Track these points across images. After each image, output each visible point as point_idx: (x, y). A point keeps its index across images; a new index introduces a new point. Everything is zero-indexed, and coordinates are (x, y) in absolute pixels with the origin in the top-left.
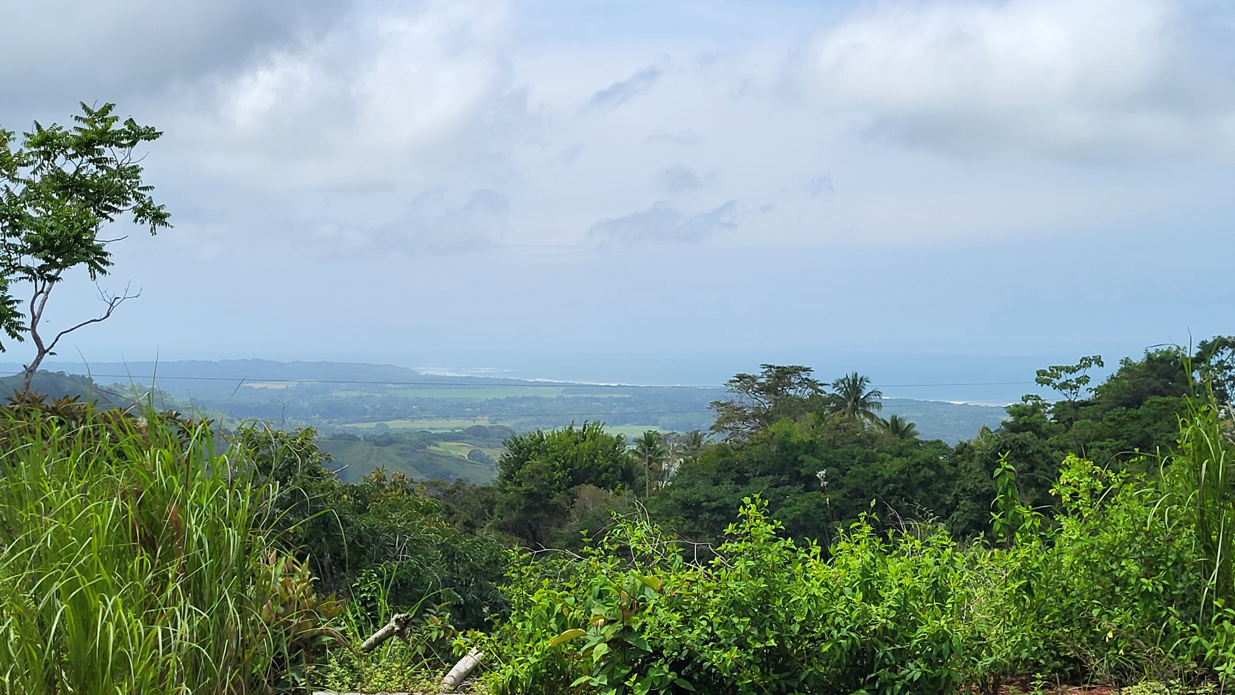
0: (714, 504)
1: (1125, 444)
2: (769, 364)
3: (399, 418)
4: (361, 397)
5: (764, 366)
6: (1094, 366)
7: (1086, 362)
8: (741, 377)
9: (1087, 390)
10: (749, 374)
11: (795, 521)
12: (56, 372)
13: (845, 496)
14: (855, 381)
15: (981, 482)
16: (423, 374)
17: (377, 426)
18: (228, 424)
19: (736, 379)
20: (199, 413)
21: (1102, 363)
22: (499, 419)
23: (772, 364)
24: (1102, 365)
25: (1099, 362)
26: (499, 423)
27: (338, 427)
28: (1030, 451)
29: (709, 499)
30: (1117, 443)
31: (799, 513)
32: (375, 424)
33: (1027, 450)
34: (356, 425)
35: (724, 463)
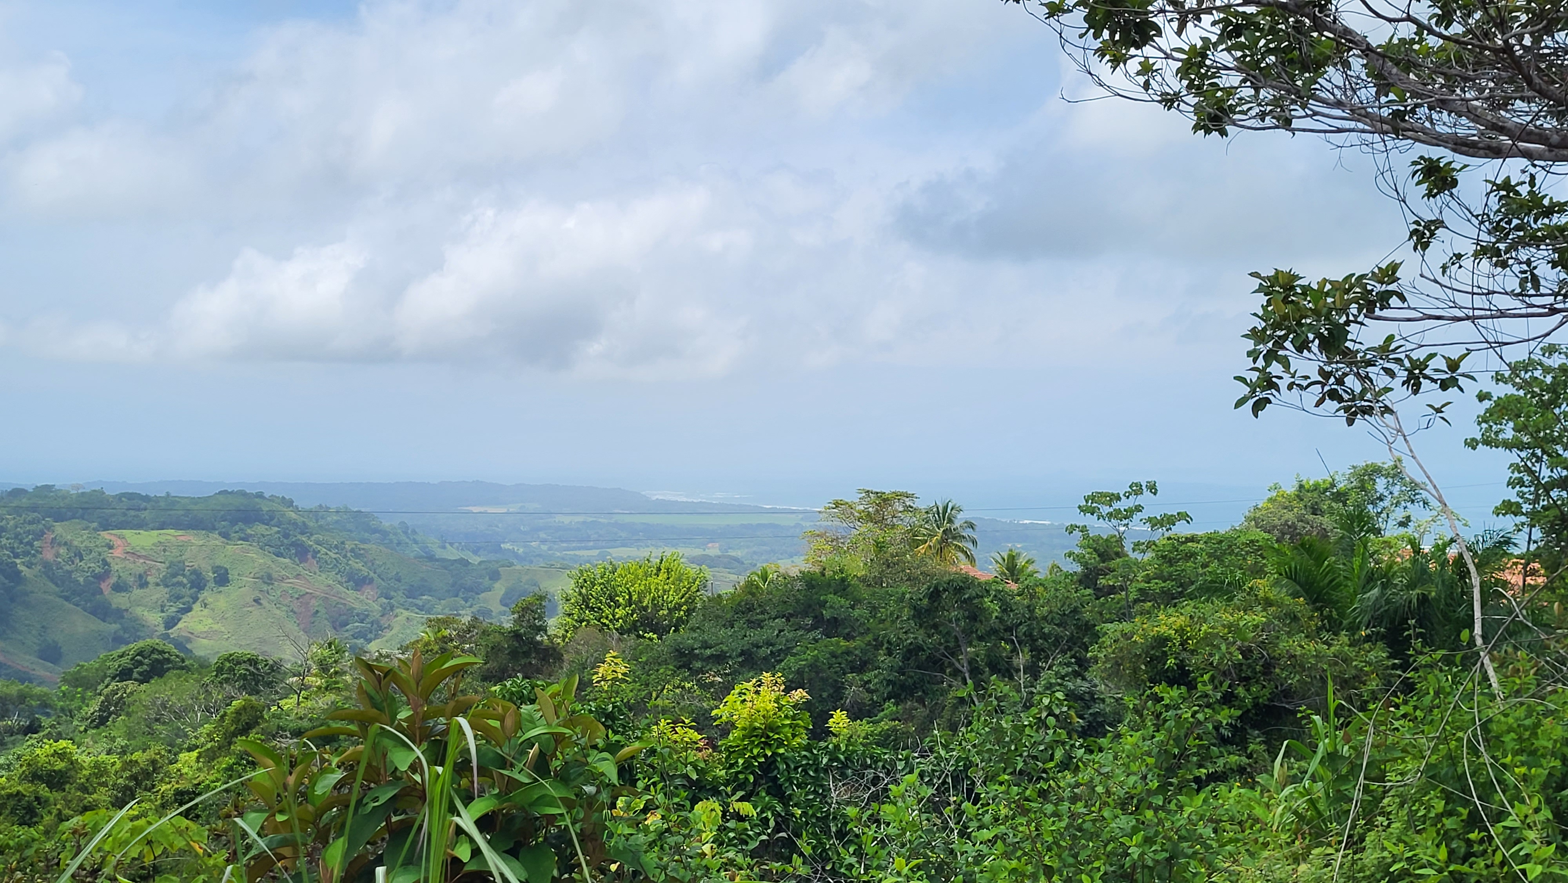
0: (708, 652)
1: (1172, 586)
2: (868, 489)
3: (623, 545)
4: (584, 523)
5: (860, 491)
6: (1147, 493)
7: (1136, 489)
8: (837, 504)
9: (1141, 520)
10: (847, 500)
11: (799, 672)
12: (254, 492)
13: (869, 644)
14: (945, 509)
15: (906, 633)
16: (654, 498)
17: (600, 553)
18: (439, 550)
19: (831, 505)
20: (408, 537)
21: (1156, 490)
22: (730, 548)
23: (870, 489)
24: (1155, 494)
25: (1153, 488)
26: (732, 553)
27: (559, 554)
28: (966, 596)
29: (706, 645)
30: (1163, 585)
31: (804, 663)
32: (598, 551)
33: (965, 594)
34: (577, 553)
35: (743, 603)
